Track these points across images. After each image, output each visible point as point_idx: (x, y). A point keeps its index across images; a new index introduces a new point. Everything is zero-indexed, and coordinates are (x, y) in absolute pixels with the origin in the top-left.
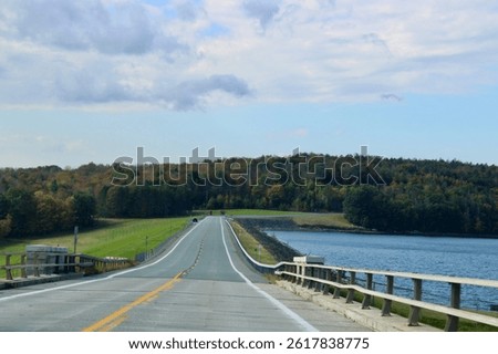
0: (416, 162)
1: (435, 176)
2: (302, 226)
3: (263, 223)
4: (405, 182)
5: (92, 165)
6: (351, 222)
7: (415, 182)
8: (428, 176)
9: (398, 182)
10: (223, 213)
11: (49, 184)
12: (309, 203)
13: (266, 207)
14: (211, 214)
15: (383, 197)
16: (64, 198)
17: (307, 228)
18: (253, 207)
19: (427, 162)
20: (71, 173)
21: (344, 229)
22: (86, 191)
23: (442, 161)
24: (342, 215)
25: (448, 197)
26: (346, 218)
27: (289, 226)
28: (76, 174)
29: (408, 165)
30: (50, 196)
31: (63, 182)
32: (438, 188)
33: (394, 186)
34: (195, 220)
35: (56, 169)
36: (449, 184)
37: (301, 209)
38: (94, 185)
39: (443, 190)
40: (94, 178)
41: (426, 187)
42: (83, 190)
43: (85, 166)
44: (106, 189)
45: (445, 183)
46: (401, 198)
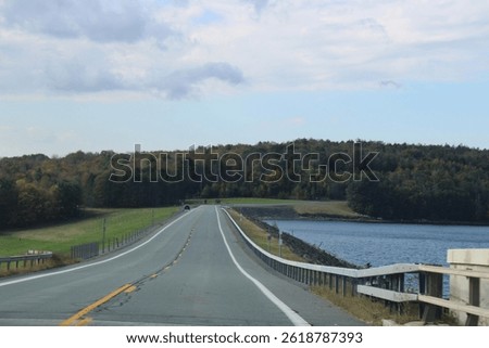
0: (421, 147)
1: (442, 161)
2: (303, 215)
3: (262, 212)
4: (412, 168)
5: (80, 153)
6: (355, 211)
7: (421, 168)
8: (435, 161)
9: (403, 168)
10: (218, 202)
11: (33, 173)
12: (309, 191)
13: (264, 195)
14: (206, 203)
15: (389, 183)
16: (48, 187)
17: (307, 217)
18: (249, 195)
19: (432, 148)
20: (57, 162)
21: (347, 217)
22: (72, 180)
23: (447, 146)
24: (345, 203)
25: (457, 183)
26: (349, 206)
27: (289, 215)
28: (63, 163)
29: (413, 150)
30: (33, 185)
31: (49, 170)
32: (447, 173)
33: (399, 171)
34: (188, 208)
35: (42, 157)
36: (458, 169)
37: (302, 197)
38: (81, 174)
39: (452, 176)
40: (82, 167)
41: (434, 173)
42: (68, 178)
43: (73, 154)
44: (93, 177)
45: (453, 169)
46: (408, 185)
